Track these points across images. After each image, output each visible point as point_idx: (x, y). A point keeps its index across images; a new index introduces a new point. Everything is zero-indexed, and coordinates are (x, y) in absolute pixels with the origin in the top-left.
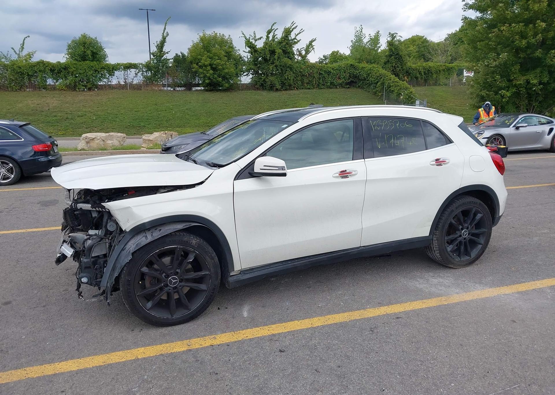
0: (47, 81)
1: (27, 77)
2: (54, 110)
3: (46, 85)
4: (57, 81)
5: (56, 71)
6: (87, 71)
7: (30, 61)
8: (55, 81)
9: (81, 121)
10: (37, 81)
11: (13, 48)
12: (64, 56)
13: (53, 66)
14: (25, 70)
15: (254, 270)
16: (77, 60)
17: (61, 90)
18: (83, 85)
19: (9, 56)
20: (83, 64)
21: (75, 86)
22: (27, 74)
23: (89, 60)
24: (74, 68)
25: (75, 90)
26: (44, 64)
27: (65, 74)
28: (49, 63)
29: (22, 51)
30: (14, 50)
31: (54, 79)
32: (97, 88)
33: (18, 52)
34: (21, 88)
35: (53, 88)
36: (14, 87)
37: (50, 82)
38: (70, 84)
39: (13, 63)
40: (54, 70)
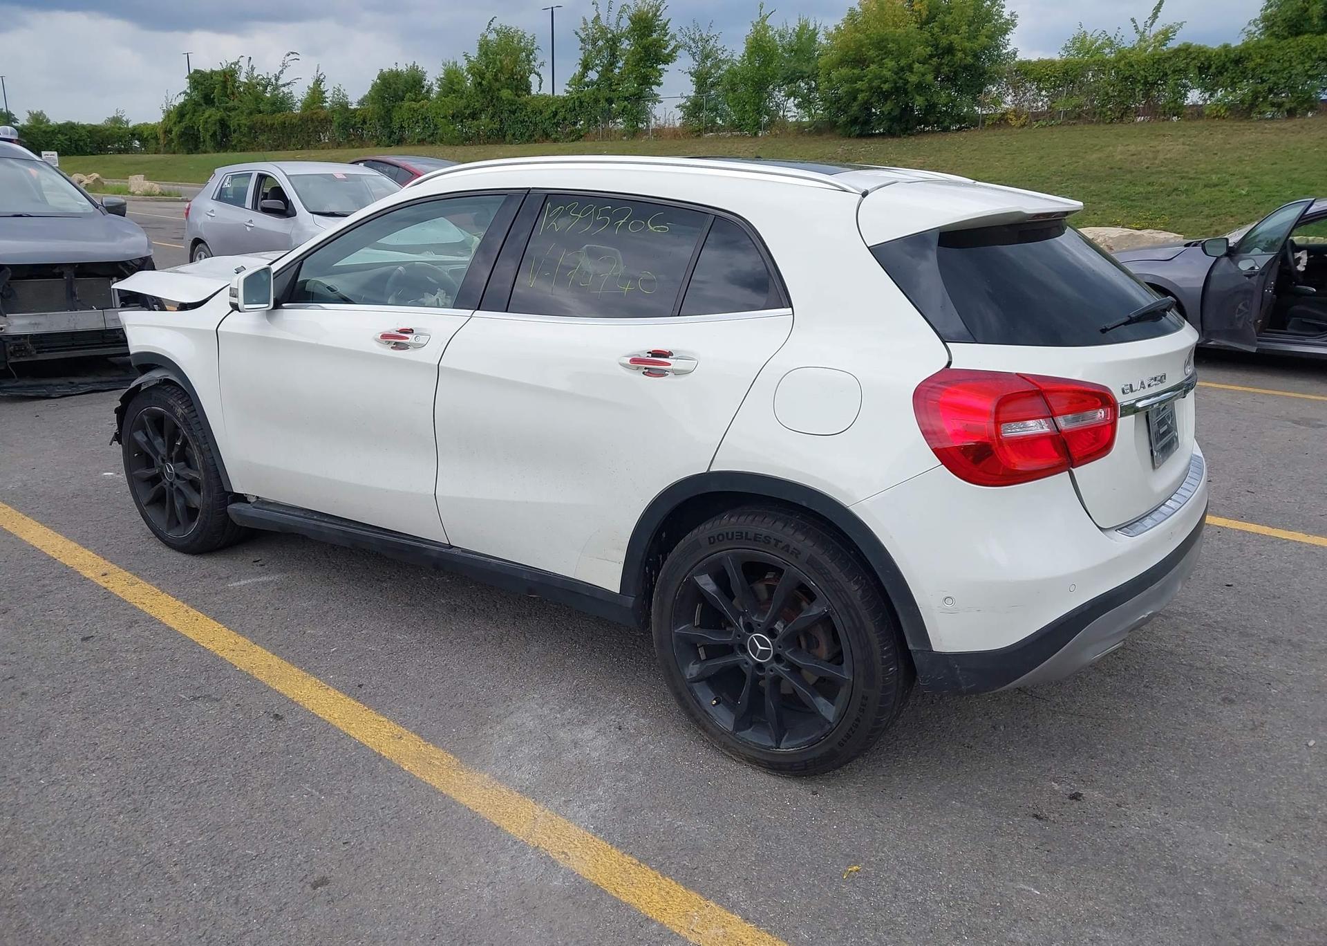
0: (1189, 95)
1: (1141, 87)
2: (1163, 169)
3: (1182, 106)
4: (1211, 95)
5: (1213, 70)
6: (1294, 64)
7: (1164, 48)
8: (1207, 96)
9: (1207, 197)
10: (1163, 96)
11: (1133, 20)
12: (1243, 30)
13: (1208, 58)
14: (1142, 72)
15: (266, 507)
16: (1277, 36)
17: (1214, 117)
18: (1273, 105)
19: (1118, 39)
20: (1289, 44)
21: (1253, 106)
22: (1142, 81)
23: (1312, 32)
24: (1261, 58)
25: (1248, 117)
26: (1190, 53)
27: (1234, 75)
28: (1201, 51)
29: (1151, 24)
30: (1135, 22)
31: (1206, 89)
32: (1312, 108)
33: (1141, 29)
34: (1124, 114)
35: (1198, 112)
36: (1109, 113)
37: (1194, 96)
38: (1242, 102)
39: (1122, 55)
40: (1209, 67)
